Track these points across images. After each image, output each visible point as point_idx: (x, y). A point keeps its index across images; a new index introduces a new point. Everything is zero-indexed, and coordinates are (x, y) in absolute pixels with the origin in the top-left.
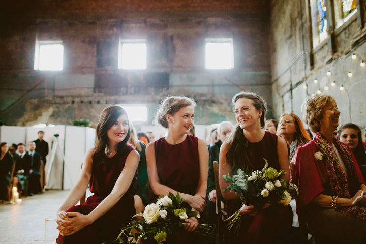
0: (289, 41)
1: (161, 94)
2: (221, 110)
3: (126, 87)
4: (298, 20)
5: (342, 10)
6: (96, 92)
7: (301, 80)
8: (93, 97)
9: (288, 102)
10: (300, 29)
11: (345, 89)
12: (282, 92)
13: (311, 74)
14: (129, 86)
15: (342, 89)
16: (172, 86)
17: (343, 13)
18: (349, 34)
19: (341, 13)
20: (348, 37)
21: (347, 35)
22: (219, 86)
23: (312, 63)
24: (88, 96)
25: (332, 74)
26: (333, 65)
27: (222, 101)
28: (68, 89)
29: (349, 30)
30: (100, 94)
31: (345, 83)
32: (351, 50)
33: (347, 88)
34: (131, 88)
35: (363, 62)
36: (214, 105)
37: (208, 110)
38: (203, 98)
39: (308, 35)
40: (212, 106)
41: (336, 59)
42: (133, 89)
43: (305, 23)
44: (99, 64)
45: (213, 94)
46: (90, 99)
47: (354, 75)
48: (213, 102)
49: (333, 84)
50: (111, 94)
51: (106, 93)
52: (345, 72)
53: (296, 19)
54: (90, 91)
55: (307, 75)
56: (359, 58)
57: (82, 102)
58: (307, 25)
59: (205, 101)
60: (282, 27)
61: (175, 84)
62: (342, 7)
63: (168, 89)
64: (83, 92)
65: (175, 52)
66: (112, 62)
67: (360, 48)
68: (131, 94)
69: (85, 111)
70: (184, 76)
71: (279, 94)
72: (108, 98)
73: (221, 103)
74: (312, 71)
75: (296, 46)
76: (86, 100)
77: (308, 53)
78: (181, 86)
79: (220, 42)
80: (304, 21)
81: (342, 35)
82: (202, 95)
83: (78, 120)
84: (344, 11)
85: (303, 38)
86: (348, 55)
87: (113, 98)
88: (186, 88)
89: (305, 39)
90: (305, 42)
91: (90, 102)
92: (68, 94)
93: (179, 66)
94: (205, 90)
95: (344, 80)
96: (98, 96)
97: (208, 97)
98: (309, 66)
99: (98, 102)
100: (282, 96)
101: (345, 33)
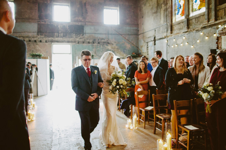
0: (155, 15)
1: (79, 38)
2: (112, 48)
3: (58, 32)
4: (163, 5)
5: (193, 7)
6: (39, 35)
7: (164, 37)
8: (37, 38)
9: (152, 46)
10: (164, 10)
11: (194, 47)
12: (147, 40)
13: (171, 36)
14: (60, 32)
15: (192, 47)
16: (85, 33)
17: (193, 9)
18: (198, 21)
19: (192, 9)
20: (197, 22)
21: (196, 21)
22: (111, 34)
23: (172, 30)
24: (33, 37)
25: (186, 38)
26: (187, 34)
27: (113, 43)
28: (20, 32)
29: (198, 19)
30: (42, 36)
31: (194, 44)
32: (200, 30)
33: (195, 47)
34: (61, 33)
35: (207, 37)
36: (109, 45)
37: (106, 48)
38: (103, 41)
39: (170, 15)
40: (108, 46)
41: (189, 32)
42: (62, 34)
43: (168, 8)
44: (40, 17)
45: (108, 39)
46: (35, 39)
47: (200, 42)
48: (108, 43)
49: (187, 44)
50: (49, 36)
51: (45, 36)
52: (195, 39)
53: (161, 4)
54: (35, 34)
55: (168, 35)
56: (204, 34)
57: (30, 41)
58: (169, 10)
59: (104, 42)
60: (150, 6)
61: (87, 32)
62: (193, 5)
63: (83, 35)
64: (30, 35)
65: (87, 13)
66: (48, 17)
67: (205, 30)
68: (61, 37)
69: (32, 46)
70: (92, 28)
71: (145, 41)
72: (47, 39)
73: (113, 44)
74: (172, 34)
75: (160, 19)
76: (33, 39)
77: (169, 24)
78: (91, 33)
79: (112, 9)
80: (168, 7)
81: (194, 20)
82: (102, 39)
83: (34, 53)
84: (194, 8)
85: (167, 16)
86: (198, 31)
87: (50, 39)
88: (94, 35)
89: (167, 17)
90: (168, 18)
91: (35, 41)
92: (20, 36)
93: (89, 22)
94: (104, 36)
95: (194, 43)
96: (41, 37)
97: (106, 40)
98: (169, 31)
99: (41, 41)
100: (147, 43)
101: (196, 20)
